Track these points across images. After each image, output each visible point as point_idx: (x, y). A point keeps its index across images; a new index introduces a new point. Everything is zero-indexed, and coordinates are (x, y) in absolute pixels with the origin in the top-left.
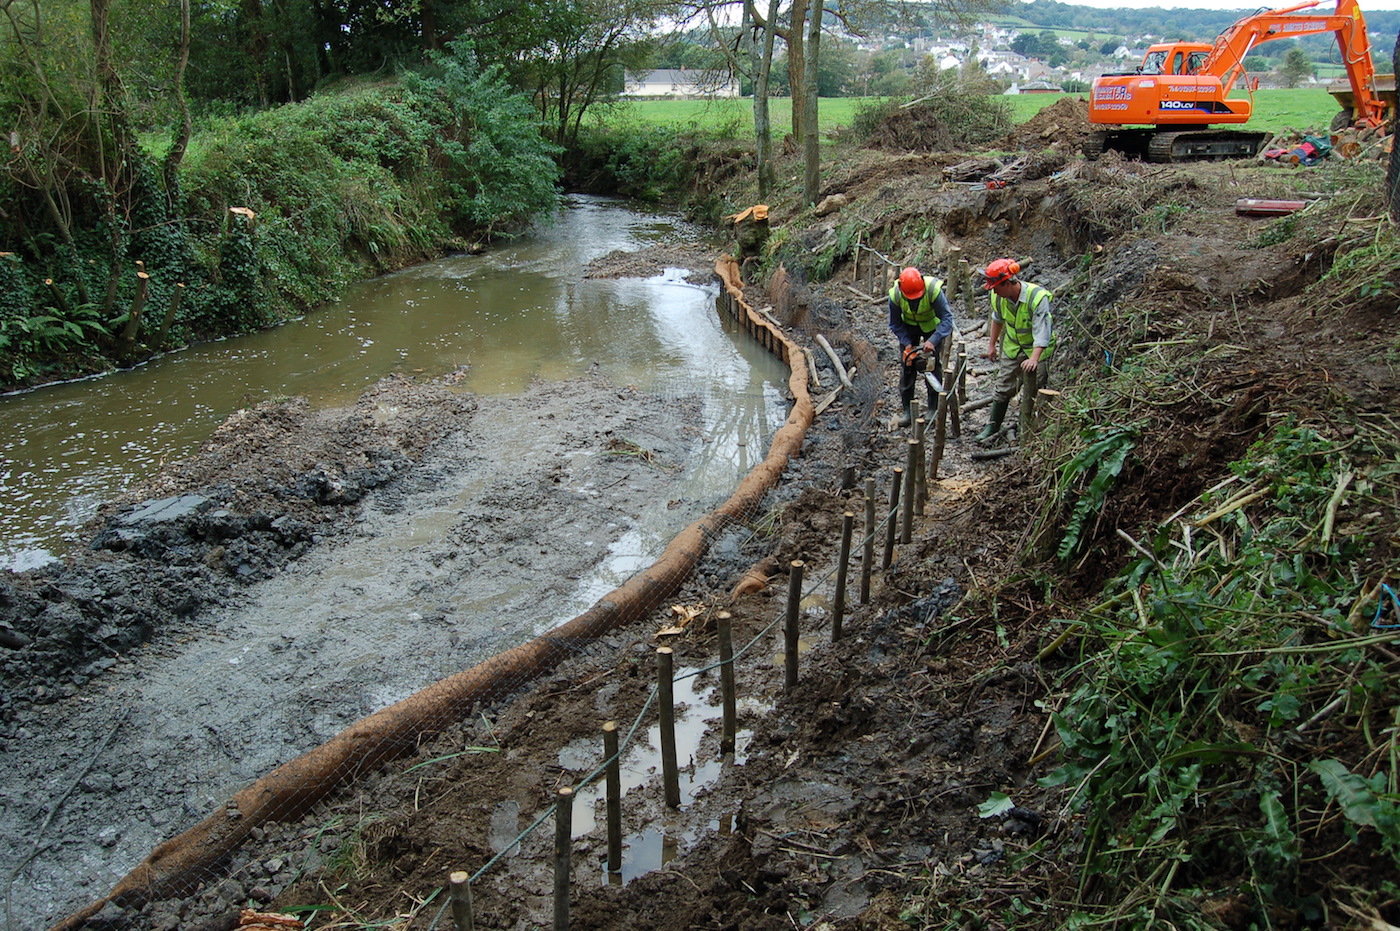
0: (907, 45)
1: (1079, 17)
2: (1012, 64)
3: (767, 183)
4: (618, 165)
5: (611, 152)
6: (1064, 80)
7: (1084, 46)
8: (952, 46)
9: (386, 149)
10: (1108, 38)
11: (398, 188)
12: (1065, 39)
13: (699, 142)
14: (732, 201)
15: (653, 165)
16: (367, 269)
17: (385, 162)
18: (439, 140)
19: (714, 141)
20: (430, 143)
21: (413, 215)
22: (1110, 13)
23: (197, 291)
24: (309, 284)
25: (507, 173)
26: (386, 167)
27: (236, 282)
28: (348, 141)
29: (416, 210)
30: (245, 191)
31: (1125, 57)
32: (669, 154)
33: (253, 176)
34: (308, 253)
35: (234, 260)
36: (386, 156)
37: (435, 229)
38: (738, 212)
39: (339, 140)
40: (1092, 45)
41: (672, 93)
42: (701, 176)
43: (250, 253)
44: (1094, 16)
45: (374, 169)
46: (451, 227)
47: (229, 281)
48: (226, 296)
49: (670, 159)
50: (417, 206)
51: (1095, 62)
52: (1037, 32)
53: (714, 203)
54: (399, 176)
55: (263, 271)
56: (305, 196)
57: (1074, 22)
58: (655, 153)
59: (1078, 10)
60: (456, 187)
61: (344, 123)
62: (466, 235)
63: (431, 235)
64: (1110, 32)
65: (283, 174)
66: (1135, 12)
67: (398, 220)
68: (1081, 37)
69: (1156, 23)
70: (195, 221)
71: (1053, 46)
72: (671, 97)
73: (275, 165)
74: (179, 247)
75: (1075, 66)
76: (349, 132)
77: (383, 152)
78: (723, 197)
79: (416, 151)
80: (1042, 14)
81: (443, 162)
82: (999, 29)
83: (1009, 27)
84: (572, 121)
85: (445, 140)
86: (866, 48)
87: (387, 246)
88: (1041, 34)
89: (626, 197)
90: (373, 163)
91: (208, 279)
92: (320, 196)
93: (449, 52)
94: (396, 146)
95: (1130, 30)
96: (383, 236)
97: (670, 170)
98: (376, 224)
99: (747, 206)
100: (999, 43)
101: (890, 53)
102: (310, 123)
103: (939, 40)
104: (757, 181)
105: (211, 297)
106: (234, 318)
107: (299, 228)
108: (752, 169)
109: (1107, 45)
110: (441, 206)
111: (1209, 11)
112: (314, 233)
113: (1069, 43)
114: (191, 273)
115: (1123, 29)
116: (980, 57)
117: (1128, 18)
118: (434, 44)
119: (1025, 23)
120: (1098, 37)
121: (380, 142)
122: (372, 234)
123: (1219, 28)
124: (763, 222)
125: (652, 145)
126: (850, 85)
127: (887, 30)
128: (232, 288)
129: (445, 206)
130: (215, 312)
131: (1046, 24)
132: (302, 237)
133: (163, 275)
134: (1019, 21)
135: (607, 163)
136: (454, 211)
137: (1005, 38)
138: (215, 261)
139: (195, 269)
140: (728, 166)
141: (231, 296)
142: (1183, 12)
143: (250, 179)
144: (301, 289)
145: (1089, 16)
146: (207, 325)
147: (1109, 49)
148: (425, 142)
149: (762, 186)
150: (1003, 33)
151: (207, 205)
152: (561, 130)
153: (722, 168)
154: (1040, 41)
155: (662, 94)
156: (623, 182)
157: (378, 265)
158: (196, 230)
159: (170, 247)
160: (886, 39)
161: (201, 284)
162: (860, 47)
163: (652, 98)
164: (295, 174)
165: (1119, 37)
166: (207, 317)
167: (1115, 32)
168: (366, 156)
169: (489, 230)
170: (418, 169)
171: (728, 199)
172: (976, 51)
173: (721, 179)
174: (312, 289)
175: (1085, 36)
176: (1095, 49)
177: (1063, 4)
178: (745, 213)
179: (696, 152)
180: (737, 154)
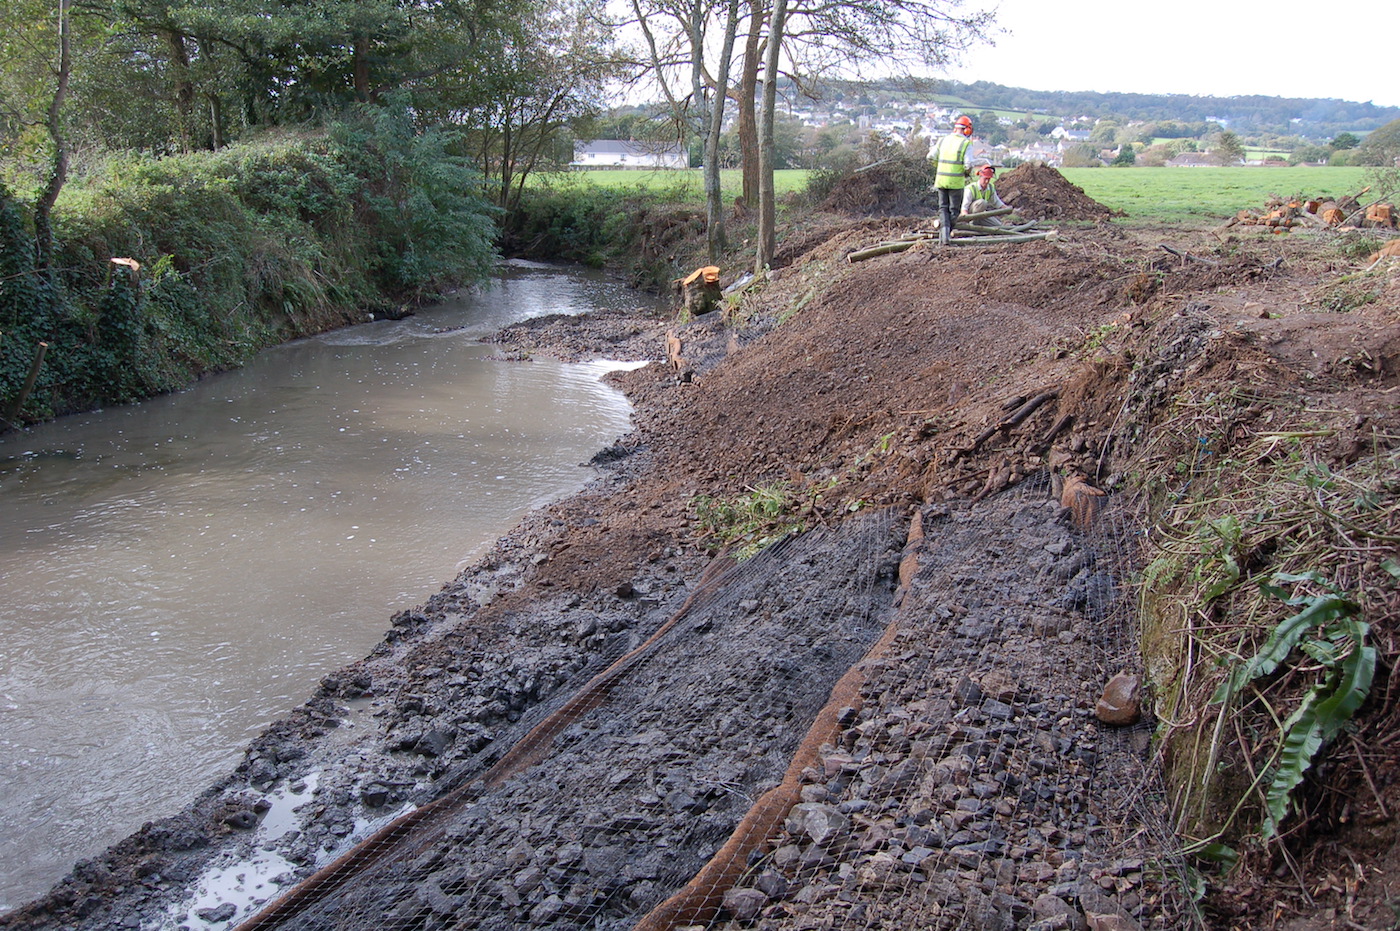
0: (852, 122)
1: (1017, 98)
3: (721, 247)
4: (563, 228)
5: (555, 215)
6: (1005, 158)
7: (1024, 126)
8: (895, 124)
9: (307, 202)
10: (1046, 119)
11: (318, 244)
12: (1005, 119)
13: (646, 206)
14: (680, 265)
15: (599, 228)
16: (280, 331)
17: (305, 215)
18: (367, 195)
19: (661, 204)
20: (356, 197)
21: (334, 273)
22: (1046, 96)
23: (69, 351)
24: (208, 345)
25: (441, 232)
26: (307, 221)
27: (117, 342)
28: (264, 194)
29: (337, 267)
30: (137, 242)
31: (1062, 137)
32: (616, 218)
33: (148, 225)
34: (208, 310)
35: (114, 316)
36: (306, 209)
37: (360, 289)
38: (686, 276)
39: (254, 191)
40: (1031, 125)
41: (622, 163)
42: (647, 240)
43: (133, 309)
44: (1032, 98)
45: (292, 222)
46: (378, 287)
47: (109, 340)
48: (104, 358)
49: (617, 223)
50: (341, 264)
51: (1034, 142)
52: (978, 112)
53: (661, 266)
54: (320, 231)
55: (150, 330)
56: (207, 249)
57: (1013, 103)
58: (601, 217)
59: (1016, 92)
60: (384, 245)
61: (261, 173)
62: (394, 297)
63: (355, 296)
64: (1047, 114)
65: (183, 224)
66: (1070, 95)
67: (318, 278)
68: (1019, 118)
69: (1091, 105)
70: (75, 272)
71: (993, 126)
72: (620, 167)
73: (175, 214)
74: (49, 301)
75: (1015, 145)
76: (267, 183)
77: (303, 205)
78: (670, 260)
79: (340, 205)
80: (982, 95)
81: (370, 218)
82: (940, 108)
83: (951, 107)
84: (515, 183)
85: (374, 195)
86: (812, 124)
87: (304, 307)
88: (981, 114)
89: (568, 261)
90: (290, 217)
91: (84, 338)
92: (224, 249)
93: (383, 103)
94: (319, 200)
95: (1067, 111)
96: (299, 295)
97: (616, 234)
98: (293, 281)
99: (695, 270)
100: (941, 122)
101: (837, 128)
102: (223, 172)
103: (883, 118)
104: (707, 245)
105: (85, 359)
106: (111, 383)
107: (198, 283)
108: (701, 232)
109: (1044, 125)
110: (367, 265)
111: (1141, 96)
112: (217, 290)
113: (1008, 123)
114: (63, 330)
115: (1060, 110)
116: (923, 134)
117: (1064, 100)
118: (368, 96)
119: (966, 103)
120: (1036, 117)
121: (301, 194)
122: (287, 293)
123: (1150, 111)
124: (714, 285)
125: (598, 208)
126: (796, 158)
127: (833, 107)
128: (112, 349)
129: (373, 264)
130: (91, 376)
131: (986, 105)
132: (201, 294)
133: (28, 332)
134: (961, 101)
135: (550, 226)
136: (382, 270)
137: (947, 118)
138: (93, 318)
139: (68, 326)
140: (676, 229)
141: (110, 358)
142: (1116, 95)
143: (143, 228)
144: (196, 352)
145: (1027, 98)
146: (81, 390)
147: (1046, 129)
148: (351, 196)
149: (712, 250)
150: (944, 112)
151: (90, 256)
152: (505, 191)
153: (670, 231)
154: (981, 121)
155: (611, 164)
156: (567, 247)
157: (293, 326)
158: (74, 284)
159: (38, 301)
160: (831, 116)
161: (76, 343)
162: (806, 123)
163: (602, 168)
164: (198, 224)
165: (1056, 118)
166: (80, 381)
167: (1053, 114)
168: (284, 208)
169: (418, 292)
170: (343, 225)
171: (675, 263)
172: (919, 129)
173: (667, 243)
174: (211, 351)
175: (1024, 116)
176: (1033, 129)
177: (1002, 87)
178: (693, 276)
179: (643, 215)
180: (685, 217)
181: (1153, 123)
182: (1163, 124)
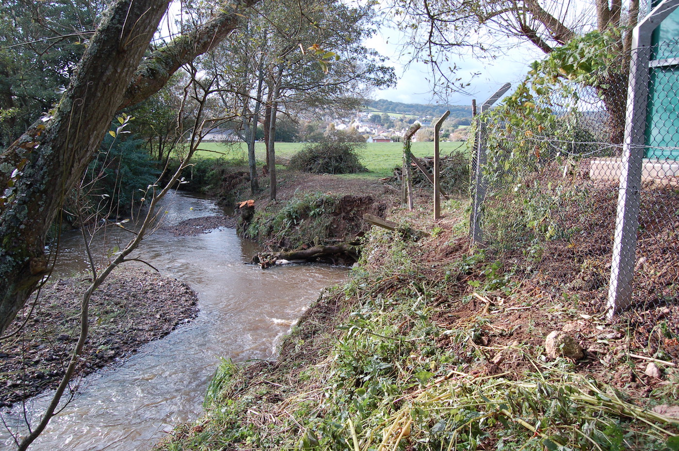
1: (398, 107)
2: (370, 127)
3: (256, 189)
6: (393, 135)
7: (401, 120)
8: (343, 119)
10: (411, 117)
12: (393, 116)
13: (225, 167)
14: (240, 196)
15: (203, 177)
19: (232, 166)
22: (411, 106)
32: (211, 173)
38: (242, 201)
40: (404, 119)
42: (225, 184)
44: (404, 107)
49: (211, 176)
52: (380, 114)
53: (231, 196)
57: (396, 109)
58: (204, 171)
59: (397, 104)
64: (411, 114)
66: (422, 106)
68: (399, 116)
69: (431, 111)
71: (387, 120)
72: (213, 141)
78: (235, 193)
80: (382, 106)
82: (363, 112)
83: (368, 112)
84: (165, 155)
88: (382, 115)
95: (420, 113)
99: (245, 200)
100: (364, 118)
103: (337, 116)
104: (251, 187)
108: (248, 180)
109: (411, 120)
113: (394, 119)
115: (417, 113)
116: (356, 123)
117: (419, 108)
119: (375, 110)
120: (407, 116)
123: (458, 113)
124: (252, 207)
125: (203, 168)
126: (297, 136)
131: (384, 110)
134: (372, 109)
137: (366, 116)
140: (238, 179)
145: (402, 107)
149: (253, 190)
150: (365, 114)
152: (160, 159)
153: (235, 180)
154: (382, 118)
165: (416, 117)
167: (414, 114)
171: (237, 194)
172: (354, 122)
175: (401, 116)
176: (406, 122)
177: (391, 102)
178: (244, 203)
179: (223, 172)
180: (241, 174)
181: (459, 119)
182: (463, 119)
